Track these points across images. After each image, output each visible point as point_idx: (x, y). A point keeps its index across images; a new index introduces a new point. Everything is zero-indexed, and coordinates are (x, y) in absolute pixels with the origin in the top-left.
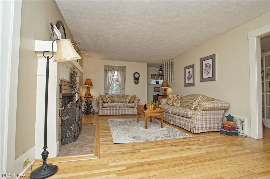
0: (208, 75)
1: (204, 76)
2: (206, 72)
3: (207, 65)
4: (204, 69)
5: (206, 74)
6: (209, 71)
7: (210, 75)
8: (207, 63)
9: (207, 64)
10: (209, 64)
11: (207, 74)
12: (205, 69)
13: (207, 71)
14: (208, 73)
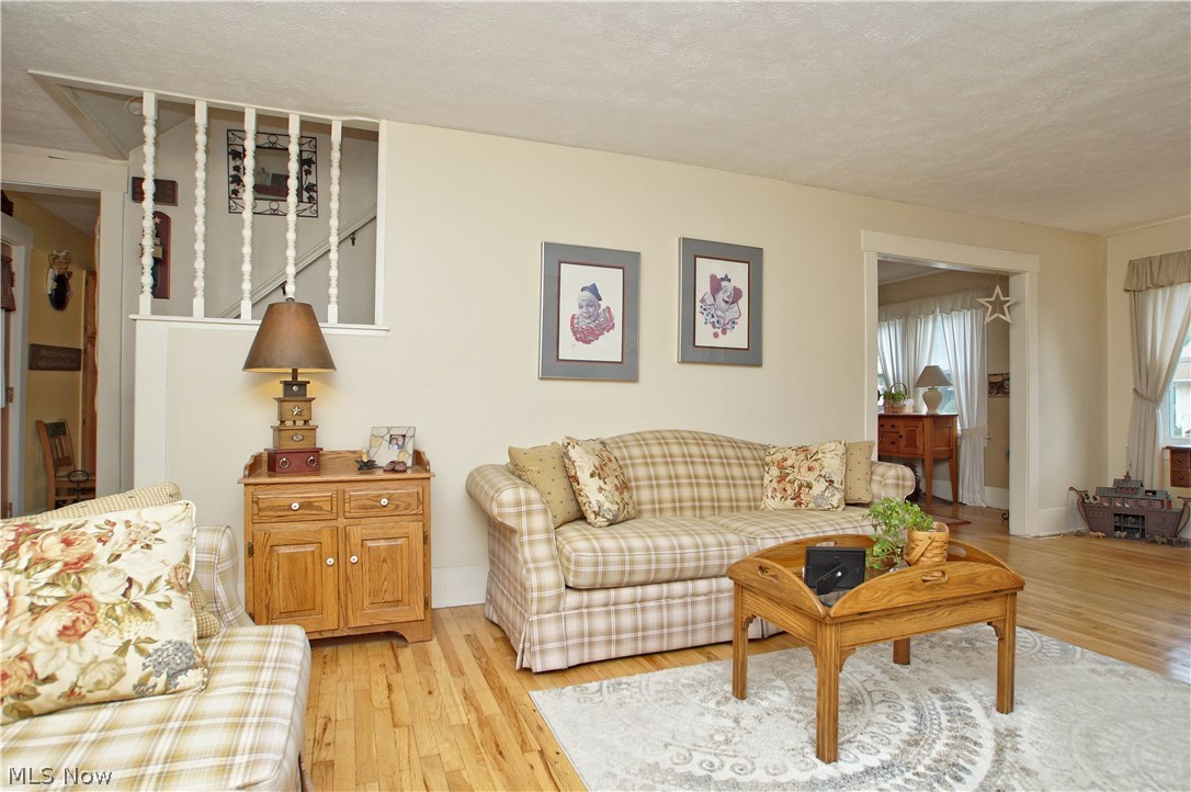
0: (724, 332)
1: (705, 336)
2: (715, 320)
3: (720, 284)
4: (703, 301)
5: (714, 327)
6: (729, 316)
7: (737, 338)
8: (719, 277)
9: (722, 279)
10: (733, 283)
11: (719, 331)
12: (709, 300)
13: (719, 313)
14: (724, 327)
